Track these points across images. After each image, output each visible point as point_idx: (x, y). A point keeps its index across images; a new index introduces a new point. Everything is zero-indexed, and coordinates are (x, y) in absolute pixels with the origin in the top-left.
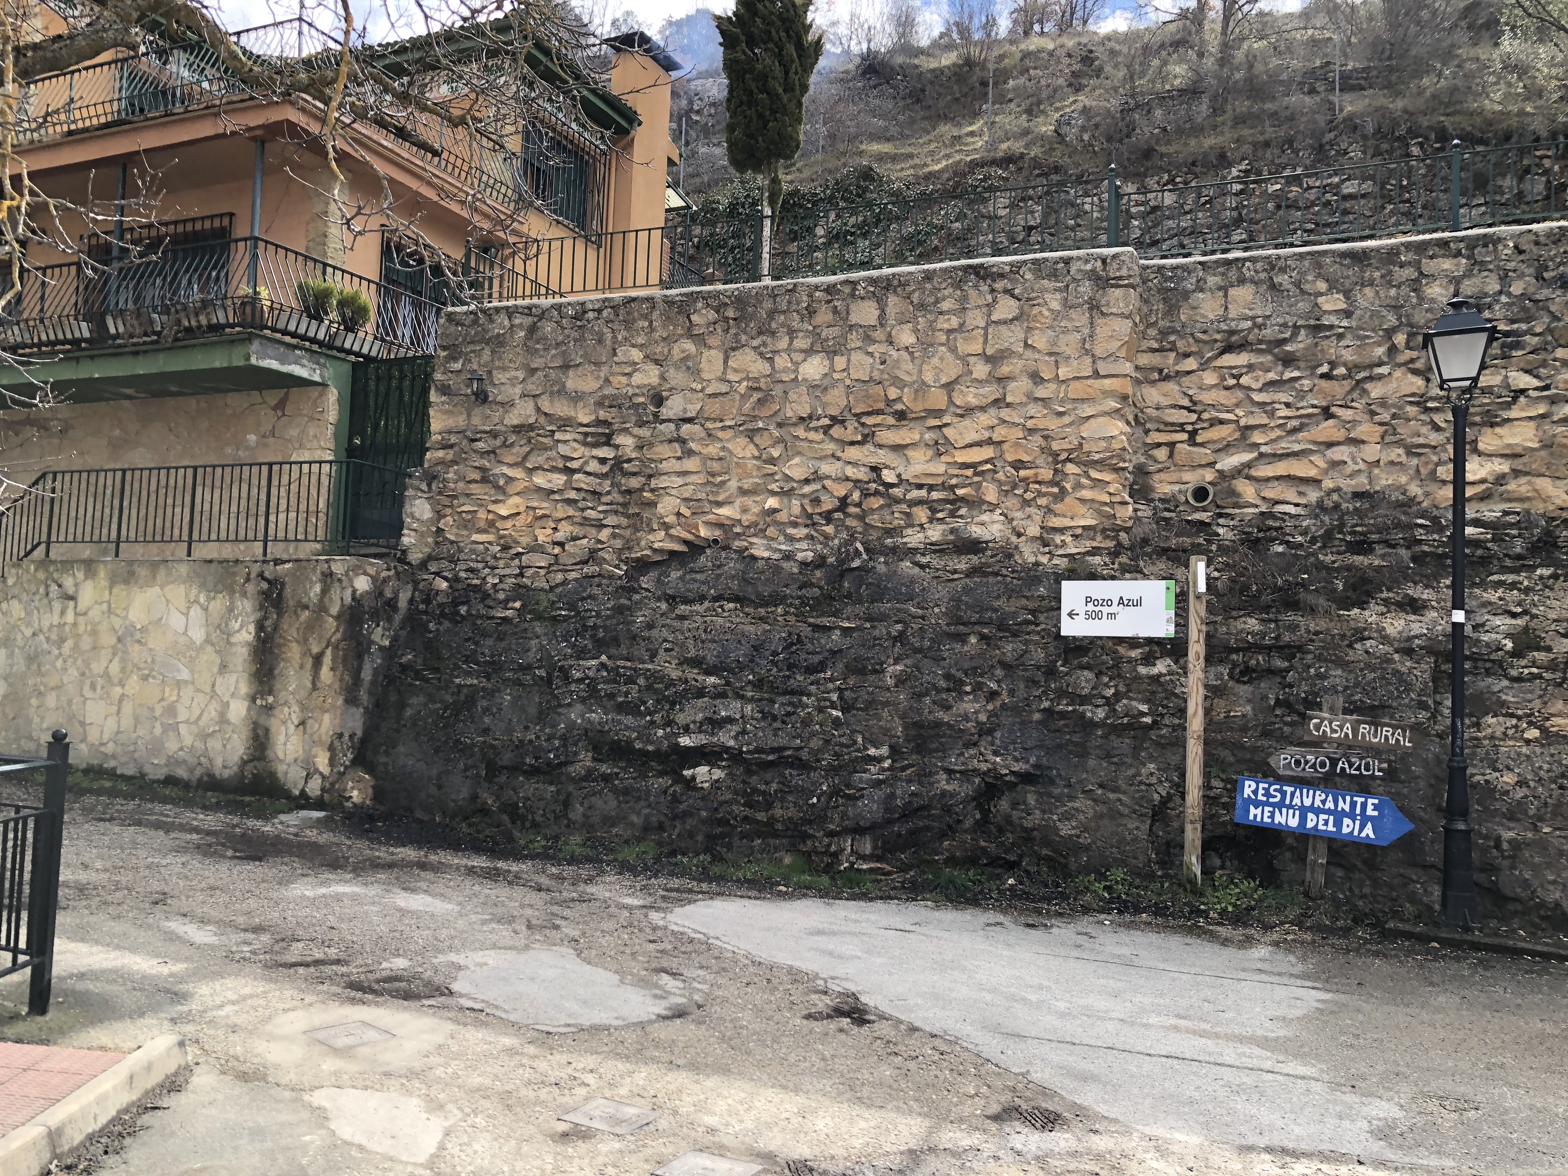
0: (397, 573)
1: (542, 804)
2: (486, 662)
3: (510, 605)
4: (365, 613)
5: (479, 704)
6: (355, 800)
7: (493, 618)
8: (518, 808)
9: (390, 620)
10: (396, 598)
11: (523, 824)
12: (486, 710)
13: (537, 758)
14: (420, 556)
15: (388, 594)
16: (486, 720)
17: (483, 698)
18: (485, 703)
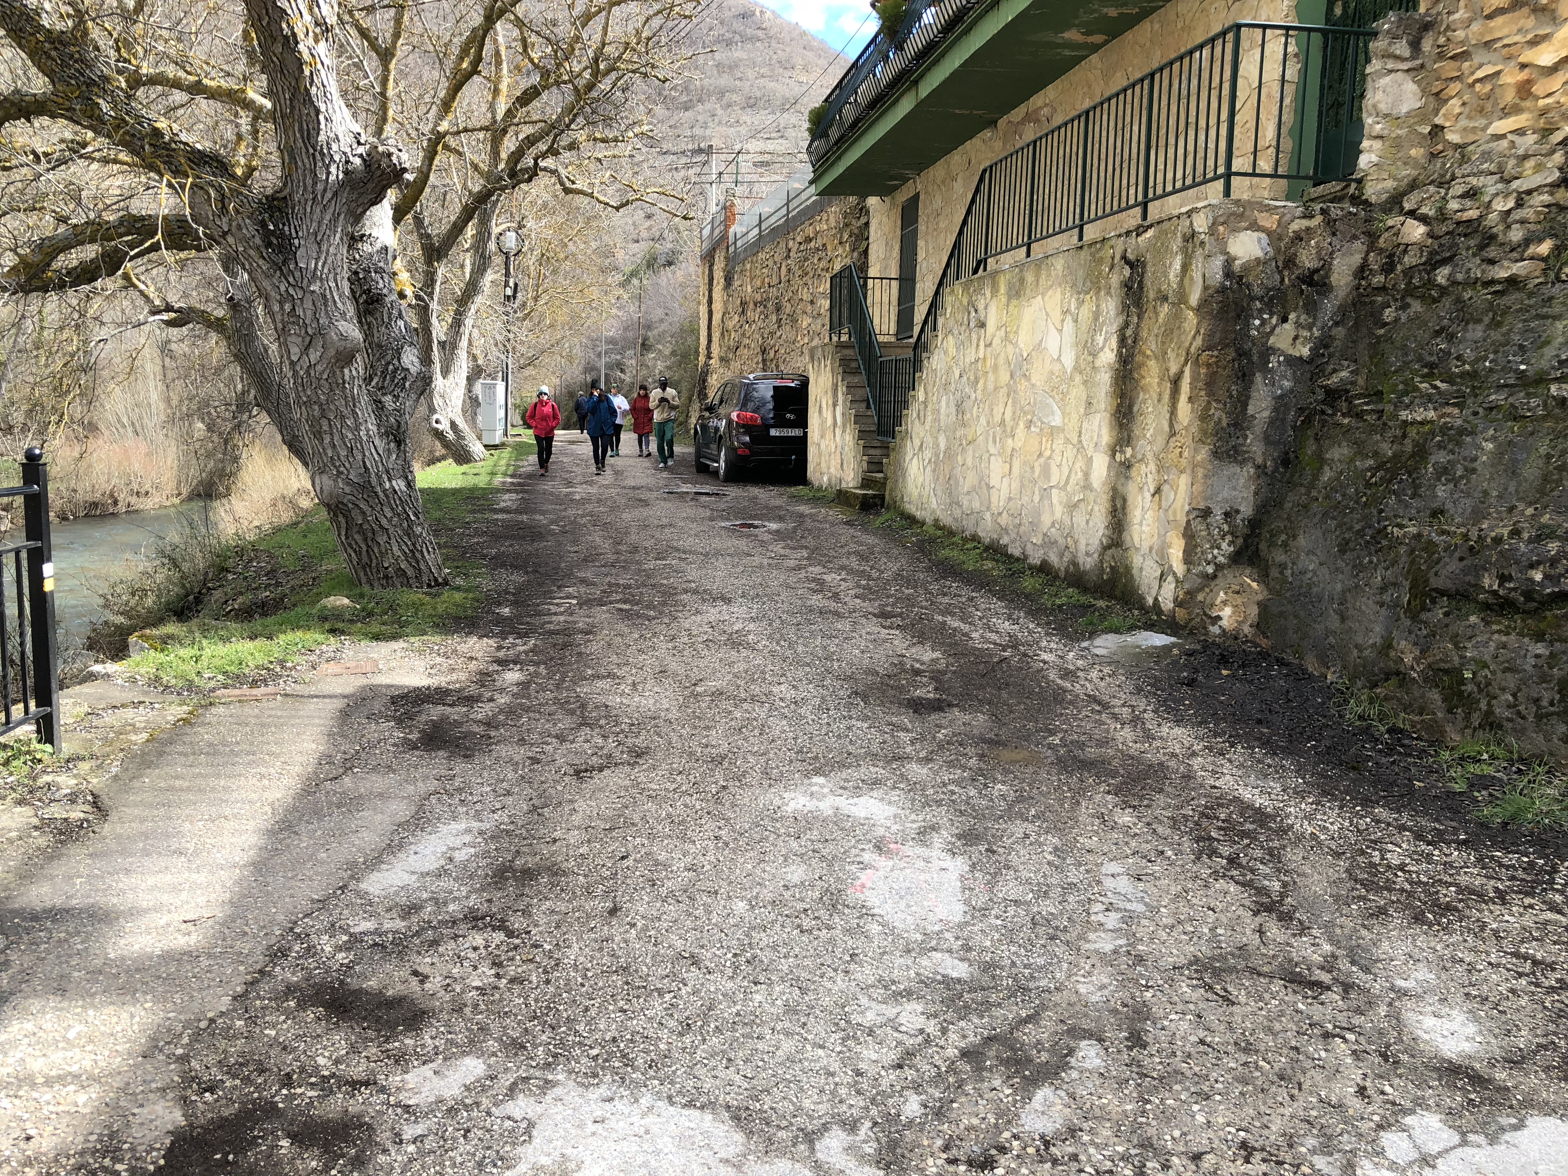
0: (1330, 223)
1: (1511, 681)
2: (1463, 375)
3: (1531, 250)
4: (1253, 299)
5: (1433, 459)
6: (1224, 623)
7: (1492, 282)
8: (1462, 681)
9: (1311, 308)
10: (1326, 267)
11: (1467, 717)
12: (1444, 471)
13: (1503, 579)
14: (1390, 184)
15: (1307, 259)
16: (1441, 491)
17: (1440, 446)
18: (1441, 457)
